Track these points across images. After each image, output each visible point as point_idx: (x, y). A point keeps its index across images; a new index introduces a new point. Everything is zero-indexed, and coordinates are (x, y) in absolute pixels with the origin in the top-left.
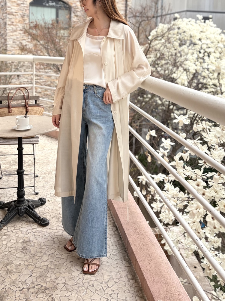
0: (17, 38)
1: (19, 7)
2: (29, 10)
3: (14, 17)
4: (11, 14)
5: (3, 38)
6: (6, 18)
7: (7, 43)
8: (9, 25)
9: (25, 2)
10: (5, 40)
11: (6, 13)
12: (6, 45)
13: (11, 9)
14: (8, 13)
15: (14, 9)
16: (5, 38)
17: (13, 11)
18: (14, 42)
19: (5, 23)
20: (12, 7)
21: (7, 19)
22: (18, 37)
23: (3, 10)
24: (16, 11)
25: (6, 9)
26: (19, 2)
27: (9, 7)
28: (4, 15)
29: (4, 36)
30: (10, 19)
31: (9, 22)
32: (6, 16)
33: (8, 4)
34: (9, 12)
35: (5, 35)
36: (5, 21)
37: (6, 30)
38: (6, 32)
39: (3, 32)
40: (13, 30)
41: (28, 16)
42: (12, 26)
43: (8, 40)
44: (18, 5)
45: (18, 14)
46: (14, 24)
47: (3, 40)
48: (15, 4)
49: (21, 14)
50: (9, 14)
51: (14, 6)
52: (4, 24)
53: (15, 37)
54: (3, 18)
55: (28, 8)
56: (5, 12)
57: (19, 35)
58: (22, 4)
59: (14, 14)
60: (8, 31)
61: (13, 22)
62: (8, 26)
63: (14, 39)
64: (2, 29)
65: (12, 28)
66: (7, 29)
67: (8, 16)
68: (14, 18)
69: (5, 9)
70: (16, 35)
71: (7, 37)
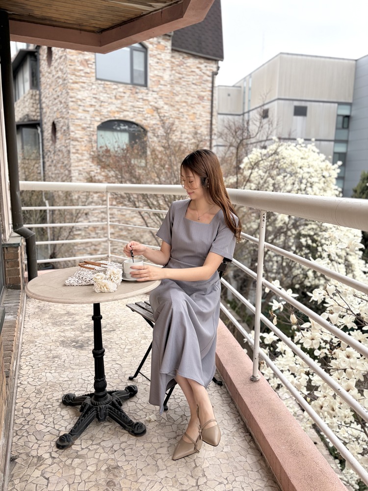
0: (84, 169)
1: (84, 132)
2: (97, 134)
3: (79, 143)
4: (76, 140)
5: (67, 169)
6: (69, 145)
7: (72, 175)
8: (73, 153)
9: (91, 126)
10: (70, 171)
11: (69, 139)
12: (71, 177)
13: (76, 133)
14: (71, 138)
15: (79, 134)
16: (69, 169)
17: (77, 136)
18: (79, 174)
19: (69, 152)
20: (77, 132)
21: (71, 146)
22: (84, 167)
23: (66, 135)
24: (82, 137)
25: (69, 134)
26: (84, 126)
27: (73, 132)
28: (67, 141)
29: (67, 167)
30: (74, 146)
31: (73, 150)
32: (69, 143)
33: (72, 128)
34: (73, 137)
35: (69, 165)
36: (68, 148)
37: (70, 159)
38: (69, 161)
39: (66, 162)
40: (78, 159)
41: (96, 142)
42: (77, 155)
43: (72, 172)
44: (84, 129)
45: (84, 140)
46: (80, 152)
47: (67, 172)
48: (80, 128)
49: (86, 140)
50: (73, 140)
51: (78, 130)
52: (67, 152)
53: (81, 168)
54: (66, 145)
55: (96, 133)
56: (69, 137)
57: (86, 165)
58: (88, 127)
59: (80, 140)
60: (72, 161)
61: (78, 150)
62: (72, 155)
63: (80, 171)
64: (66, 159)
65: (77, 157)
66: (72, 158)
67: (72, 142)
68: (79, 145)
69: (67, 135)
70: (82, 166)
71: (72, 168)
